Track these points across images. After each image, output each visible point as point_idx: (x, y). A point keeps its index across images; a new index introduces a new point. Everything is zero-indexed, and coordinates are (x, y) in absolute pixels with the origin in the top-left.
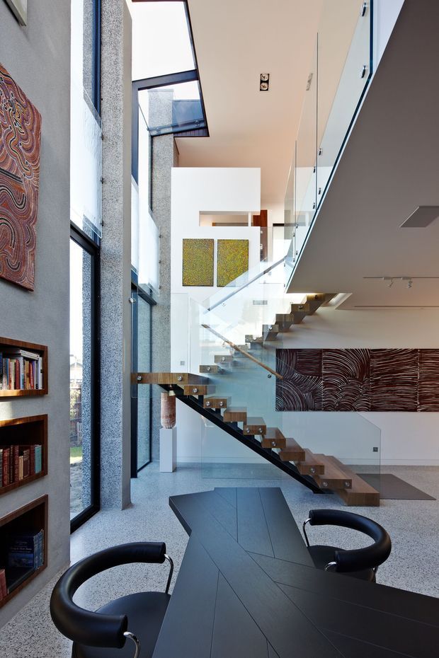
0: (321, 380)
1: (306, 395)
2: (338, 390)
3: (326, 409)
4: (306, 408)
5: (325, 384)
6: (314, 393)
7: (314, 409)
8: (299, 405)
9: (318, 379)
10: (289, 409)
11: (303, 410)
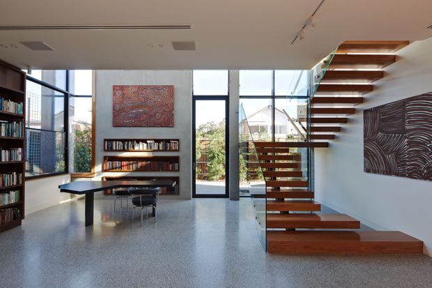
0: (406, 137)
1: (389, 157)
2: (426, 151)
3: (410, 176)
4: (389, 172)
5: (409, 144)
6: (398, 154)
7: (397, 175)
8: (383, 168)
9: (402, 136)
10: (375, 172)
11: (387, 174)
